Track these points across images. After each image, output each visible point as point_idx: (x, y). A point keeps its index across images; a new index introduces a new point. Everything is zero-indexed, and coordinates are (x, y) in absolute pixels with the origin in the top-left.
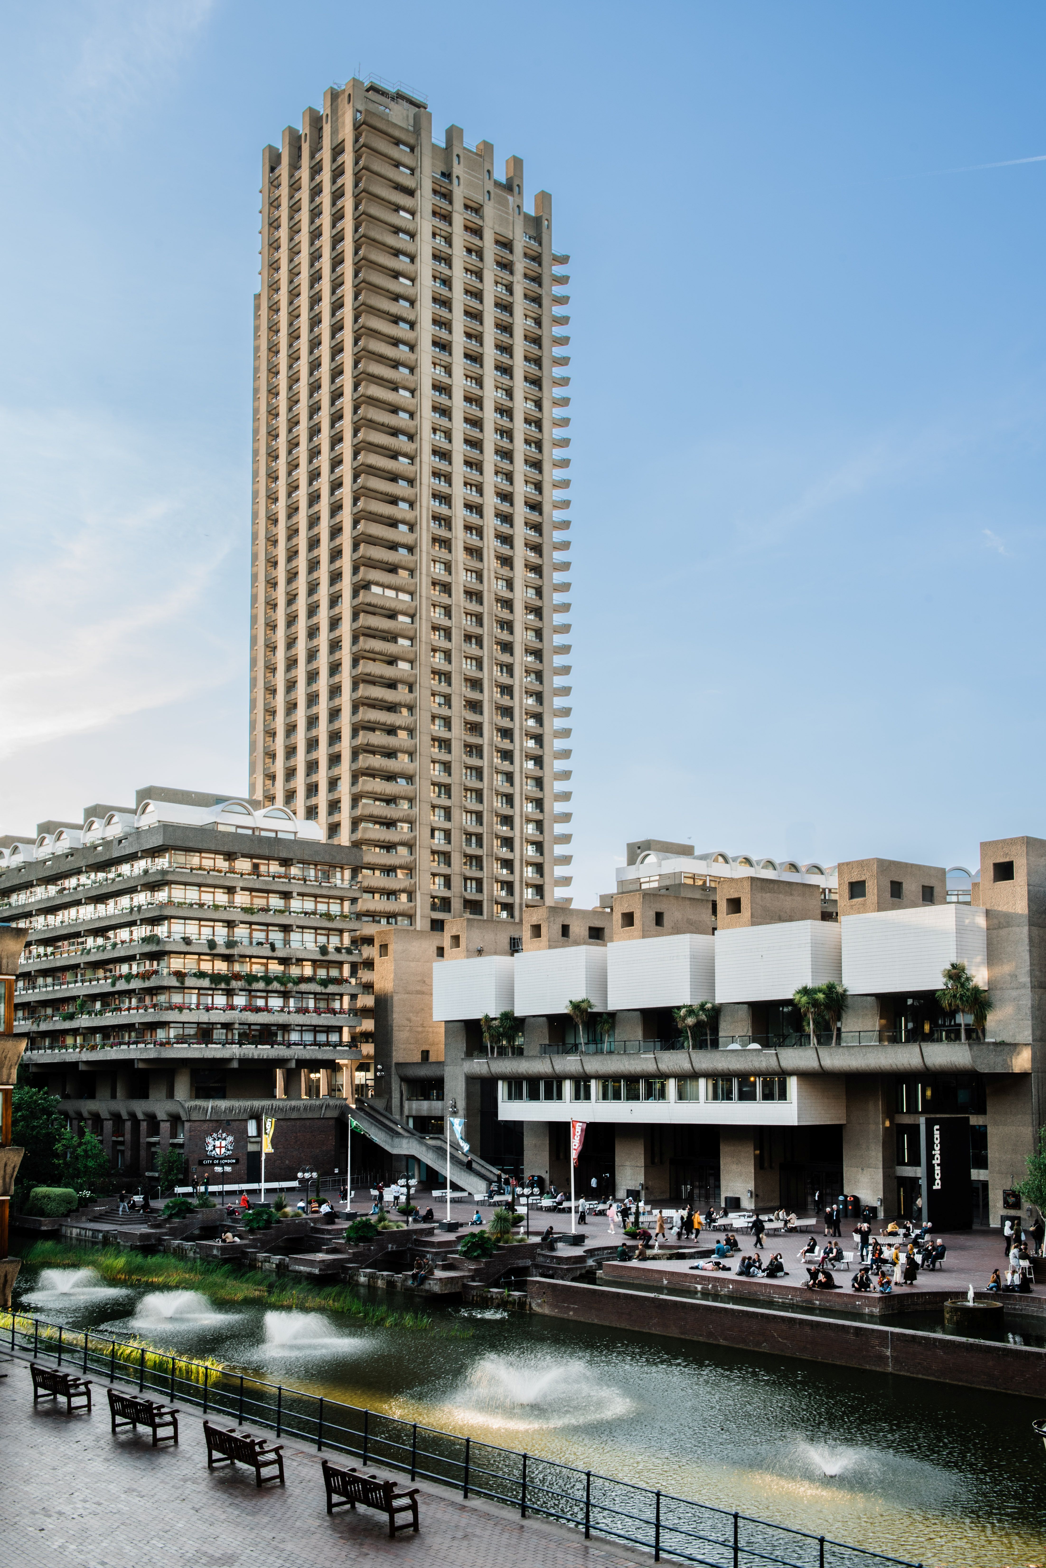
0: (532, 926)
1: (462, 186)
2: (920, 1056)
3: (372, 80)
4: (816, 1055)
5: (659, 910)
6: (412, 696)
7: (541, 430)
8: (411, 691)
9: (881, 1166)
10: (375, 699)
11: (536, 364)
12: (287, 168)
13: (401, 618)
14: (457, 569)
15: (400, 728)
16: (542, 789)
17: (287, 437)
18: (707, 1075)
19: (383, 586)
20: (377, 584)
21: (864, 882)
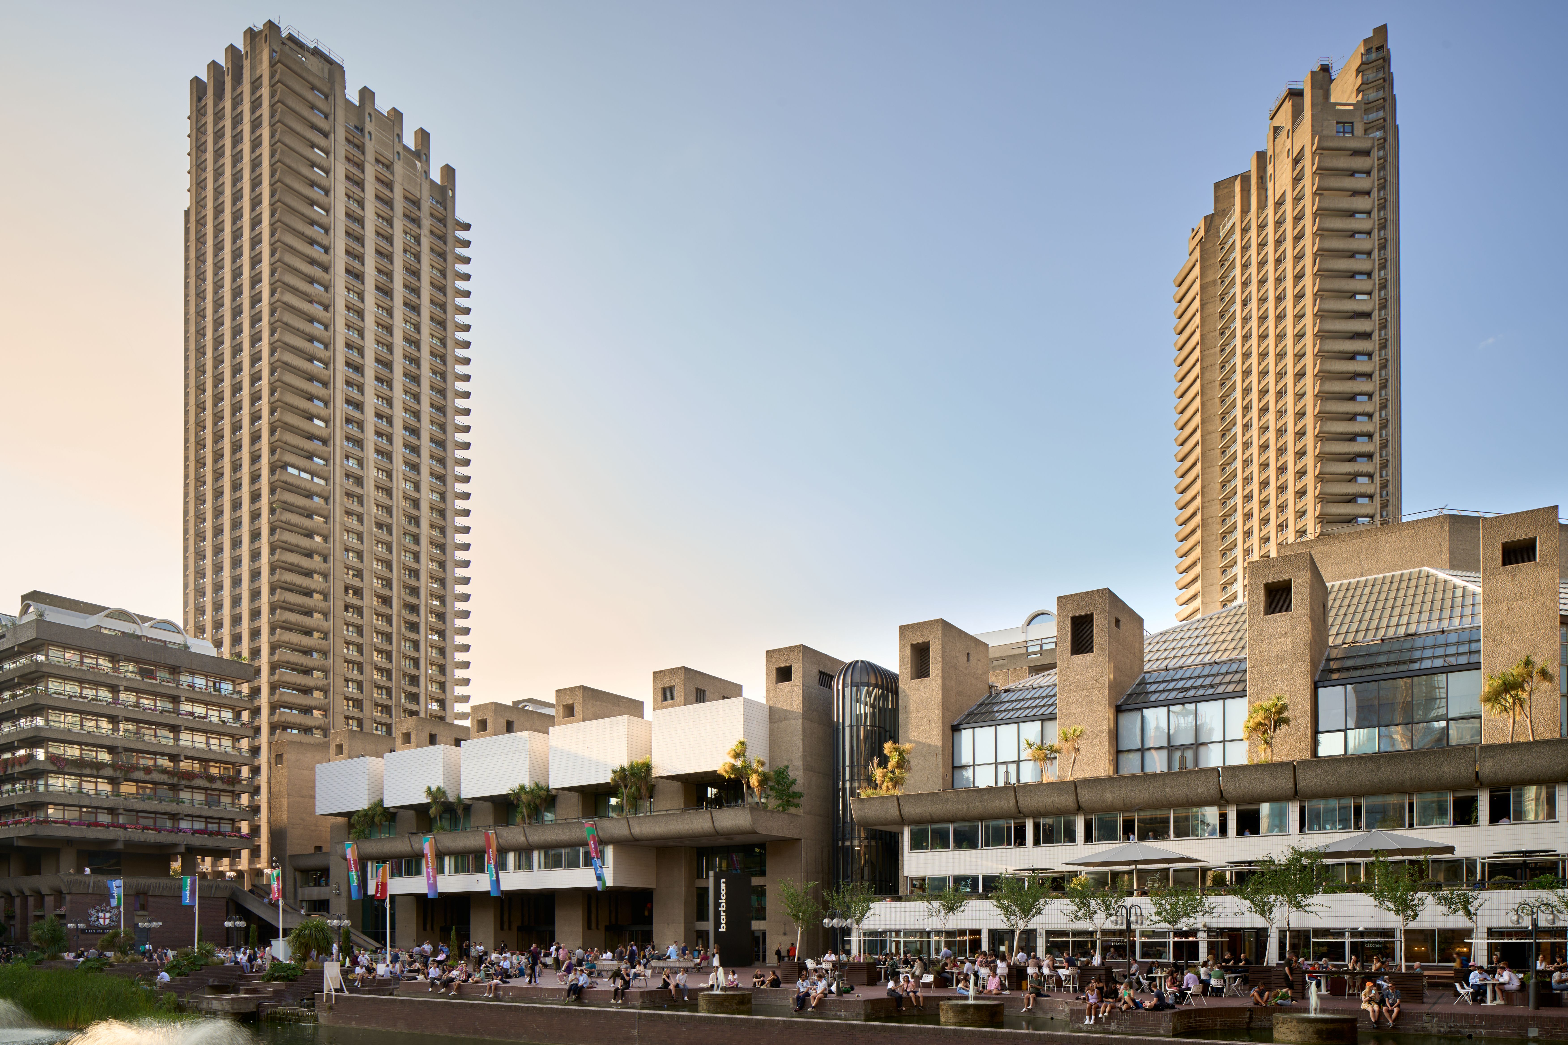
0: (403, 734)
1: (373, 141)
2: (710, 820)
3: (290, 31)
4: (626, 825)
5: (509, 719)
6: (326, 565)
7: (445, 364)
8: (325, 561)
9: (683, 921)
10: (291, 564)
11: (441, 308)
12: (212, 98)
13: (316, 499)
14: (368, 465)
15: (315, 591)
16: (444, 657)
17: (213, 335)
18: (539, 847)
19: (300, 469)
20: (293, 466)
21: (673, 687)
